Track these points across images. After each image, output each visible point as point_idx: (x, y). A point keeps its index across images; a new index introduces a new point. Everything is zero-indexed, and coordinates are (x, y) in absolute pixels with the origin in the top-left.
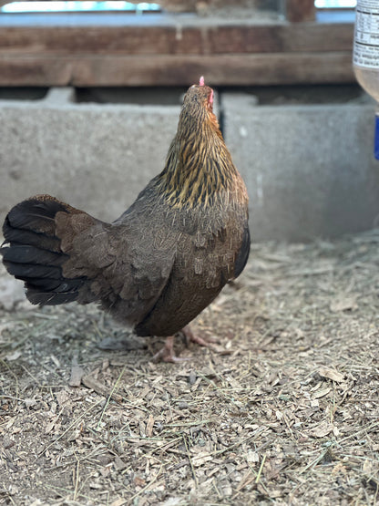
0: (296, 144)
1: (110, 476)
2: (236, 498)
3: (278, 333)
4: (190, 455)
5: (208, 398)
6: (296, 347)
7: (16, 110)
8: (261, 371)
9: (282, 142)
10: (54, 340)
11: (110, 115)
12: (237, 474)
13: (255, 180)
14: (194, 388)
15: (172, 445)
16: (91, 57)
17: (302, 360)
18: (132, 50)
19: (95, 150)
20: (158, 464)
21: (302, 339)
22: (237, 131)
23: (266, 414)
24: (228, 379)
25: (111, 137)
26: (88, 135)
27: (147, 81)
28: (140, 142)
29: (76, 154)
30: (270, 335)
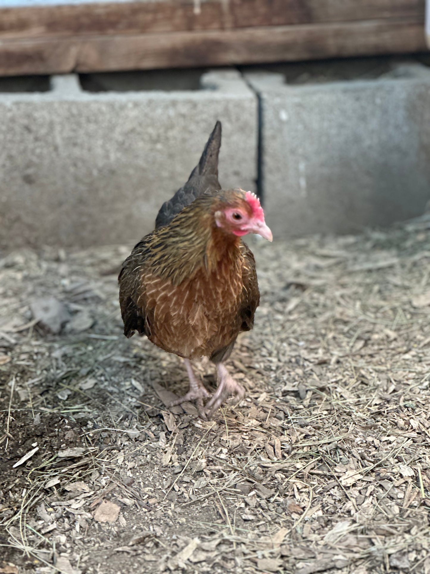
0: (341, 126)
1: (260, 505)
2: (408, 516)
3: (367, 336)
4: (335, 475)
5: (326, 412)
6: (393, 349)
7: (28, 104)
8: (369, 378)
9: (326, 124)
10: (125, 362)
11: (136, 105)
12: (397, 491)
13: (297, 169)
14: (306, 402)
15: (312, 466)
16: (97, 39)
17: (408, 362)
18: (144, 28)
19: (122, 146)
20: (306, 487)
21: (395, 340)
22: (277, 114)
23: (396, 424)
24: (339, 390)
25: (139, 129)
26: (112, 128)
27: (161, 63)
28: (171, 134)
29: (99, 151)
30: (359, 338)
